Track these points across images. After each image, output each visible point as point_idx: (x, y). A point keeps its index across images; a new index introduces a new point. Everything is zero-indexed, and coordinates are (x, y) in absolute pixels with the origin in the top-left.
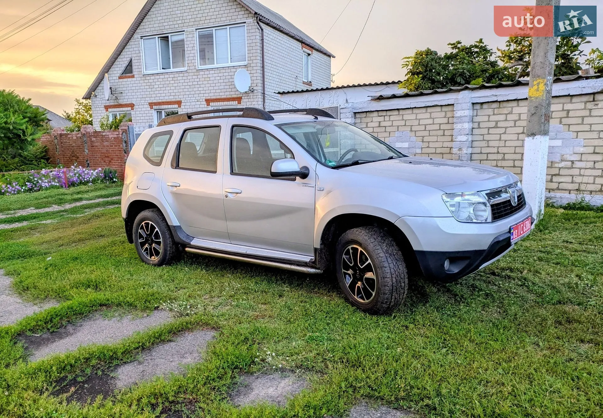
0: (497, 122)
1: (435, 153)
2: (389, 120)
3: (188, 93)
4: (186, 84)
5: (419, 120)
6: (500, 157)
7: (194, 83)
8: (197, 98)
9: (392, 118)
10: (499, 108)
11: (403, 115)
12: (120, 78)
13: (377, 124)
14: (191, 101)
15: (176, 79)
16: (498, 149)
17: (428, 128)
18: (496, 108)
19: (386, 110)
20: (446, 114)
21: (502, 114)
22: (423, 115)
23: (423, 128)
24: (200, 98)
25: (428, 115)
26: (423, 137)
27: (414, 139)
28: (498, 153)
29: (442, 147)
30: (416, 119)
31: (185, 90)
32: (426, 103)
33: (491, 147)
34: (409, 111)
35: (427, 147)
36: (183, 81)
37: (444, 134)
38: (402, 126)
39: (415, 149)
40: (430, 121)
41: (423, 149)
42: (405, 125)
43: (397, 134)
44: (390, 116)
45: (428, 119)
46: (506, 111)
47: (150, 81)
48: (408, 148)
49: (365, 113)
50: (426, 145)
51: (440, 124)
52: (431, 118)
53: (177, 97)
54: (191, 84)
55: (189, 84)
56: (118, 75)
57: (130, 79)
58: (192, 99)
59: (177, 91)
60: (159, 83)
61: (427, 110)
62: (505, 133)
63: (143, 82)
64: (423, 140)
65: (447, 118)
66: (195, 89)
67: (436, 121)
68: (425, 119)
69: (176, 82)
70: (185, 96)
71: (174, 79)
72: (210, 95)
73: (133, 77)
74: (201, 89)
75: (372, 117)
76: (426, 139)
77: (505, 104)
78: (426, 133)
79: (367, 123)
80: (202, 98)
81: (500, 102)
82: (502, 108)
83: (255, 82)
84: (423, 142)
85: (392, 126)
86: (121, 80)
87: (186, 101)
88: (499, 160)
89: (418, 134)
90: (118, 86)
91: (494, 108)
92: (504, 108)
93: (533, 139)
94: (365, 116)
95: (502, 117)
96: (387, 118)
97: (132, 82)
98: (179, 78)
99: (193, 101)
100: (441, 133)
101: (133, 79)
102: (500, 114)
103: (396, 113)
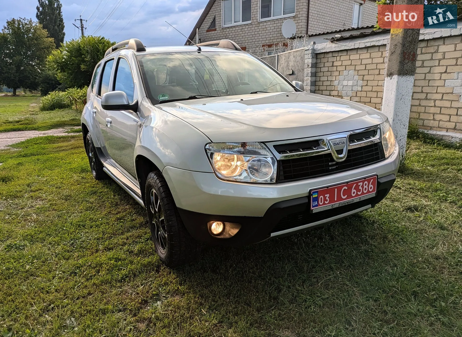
0: (423, 61)
1: (372, 91)
2: (340, 60)
3: (251, 41)
4: (250, 34)
5: (362, 59)
6: (423, 96)
7: (256, 33)
8: (257, 45)
9: (342, 58)
10: (427, 47)
11: (350, 55)
12: (207, 31)
13: (331, 64)
14: (252, 47)
15: (243, 30)
16: (422, 88)
17: (368, 67)
18: (424, 47)
19: (338, 51)
20: (382, 54)
21: (429, 53)
22: (365, 55)
23: (363, 67)
24: (258, 45)
25: (368, 55)
26: (364, 76)
27: (356, 77)
28: (422, 92)
29: (378, 86)
30: (359, 59)
31: (249, 39)
32: (366, 44)
33: (417, 86)
34: (355, 52)
35: (366, 85)
36: (248, 32)
37: (379, 73)
38: (348, 65)
39: (357, 87)
40: (369, 61)
41: (363, 87)
42: (351, 65)
43: (345, 73)
44: (341, 56)
45: (368, 58)
46: (432, 50)
47: (227, 32)
48: (352, 86)
49: (323, 54)
50: (365, 83)
51: (377, 64)
52: (370, 58)
53: (243, 44)
54: (253, 33)
55: (252, 33)
56: (206, 29)
57: (213, 32)
58: (253, 45)
59: (243, 39)
60: (232, 34)
61: (368, 51)
62: (429, 72)
63: (221, 33)
64: (363, 79)
65: (383, 58)
66: (256, 38)
67: (375, 61)
68: (366, 59)
69: (243, 32)
70: (249, 44)
71: (242, 30)
72: (267, 42)
73: (215, 30)
74: (260, 37)
75: (328, 58)
76: (366, 78)
77: (432, 43)
78: (366, 72)
79: (324, 63)
80: (260, 44)
81: (428, 40)
82: (429, 47)
83: (300, 30)
84: (363, 80)
85: (341, 65)
86: (208, 33)
87: (249, 47)
88: (422, 99)
89: (361, 73)
90: (206, 38)
91: (422, 48)
92: (431, 47)
93: (391, 79)
94: (323, 57)
95: (428, 56)
96: (338, 58)
97: (215, 34)
98: (245, 30)
99: (254, 47)
100: (377, 72)
101: (216, 32)
102: (427, 53)
103: (345, 53)
